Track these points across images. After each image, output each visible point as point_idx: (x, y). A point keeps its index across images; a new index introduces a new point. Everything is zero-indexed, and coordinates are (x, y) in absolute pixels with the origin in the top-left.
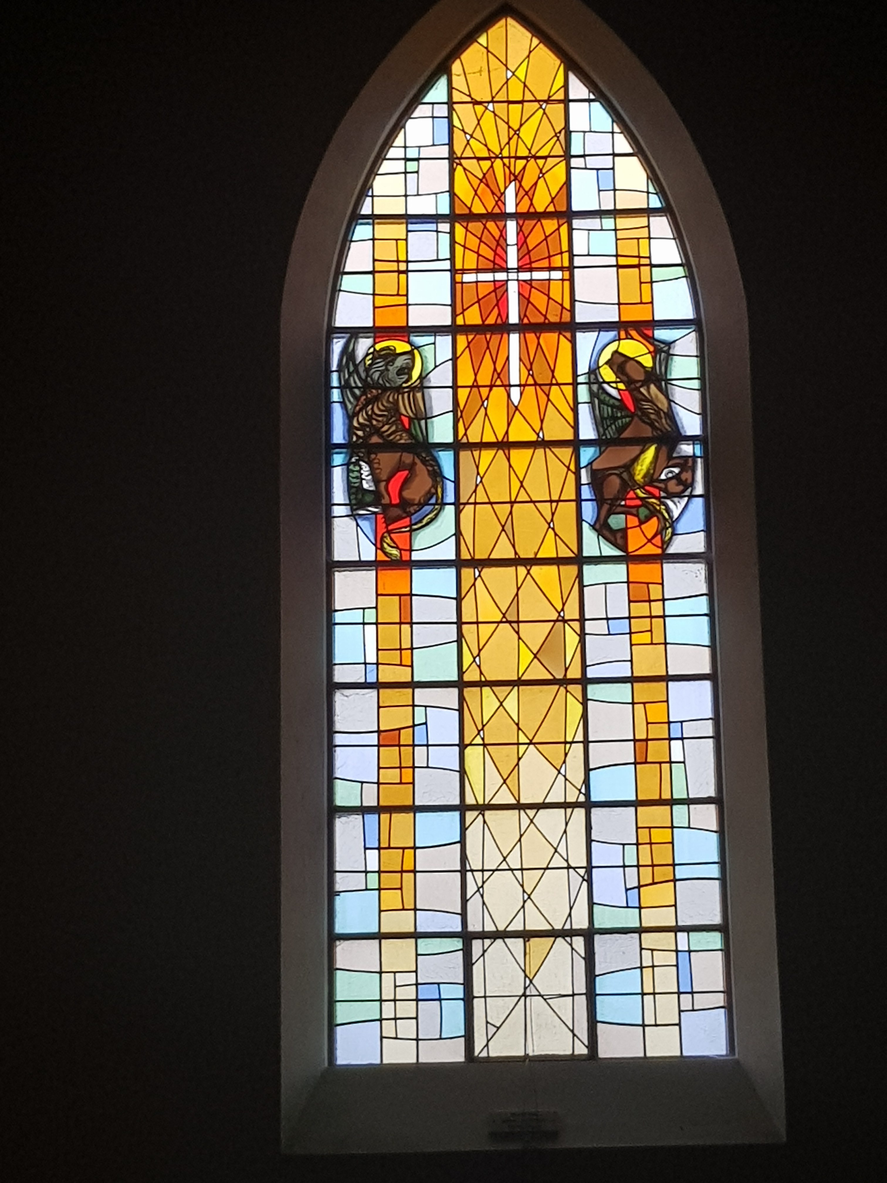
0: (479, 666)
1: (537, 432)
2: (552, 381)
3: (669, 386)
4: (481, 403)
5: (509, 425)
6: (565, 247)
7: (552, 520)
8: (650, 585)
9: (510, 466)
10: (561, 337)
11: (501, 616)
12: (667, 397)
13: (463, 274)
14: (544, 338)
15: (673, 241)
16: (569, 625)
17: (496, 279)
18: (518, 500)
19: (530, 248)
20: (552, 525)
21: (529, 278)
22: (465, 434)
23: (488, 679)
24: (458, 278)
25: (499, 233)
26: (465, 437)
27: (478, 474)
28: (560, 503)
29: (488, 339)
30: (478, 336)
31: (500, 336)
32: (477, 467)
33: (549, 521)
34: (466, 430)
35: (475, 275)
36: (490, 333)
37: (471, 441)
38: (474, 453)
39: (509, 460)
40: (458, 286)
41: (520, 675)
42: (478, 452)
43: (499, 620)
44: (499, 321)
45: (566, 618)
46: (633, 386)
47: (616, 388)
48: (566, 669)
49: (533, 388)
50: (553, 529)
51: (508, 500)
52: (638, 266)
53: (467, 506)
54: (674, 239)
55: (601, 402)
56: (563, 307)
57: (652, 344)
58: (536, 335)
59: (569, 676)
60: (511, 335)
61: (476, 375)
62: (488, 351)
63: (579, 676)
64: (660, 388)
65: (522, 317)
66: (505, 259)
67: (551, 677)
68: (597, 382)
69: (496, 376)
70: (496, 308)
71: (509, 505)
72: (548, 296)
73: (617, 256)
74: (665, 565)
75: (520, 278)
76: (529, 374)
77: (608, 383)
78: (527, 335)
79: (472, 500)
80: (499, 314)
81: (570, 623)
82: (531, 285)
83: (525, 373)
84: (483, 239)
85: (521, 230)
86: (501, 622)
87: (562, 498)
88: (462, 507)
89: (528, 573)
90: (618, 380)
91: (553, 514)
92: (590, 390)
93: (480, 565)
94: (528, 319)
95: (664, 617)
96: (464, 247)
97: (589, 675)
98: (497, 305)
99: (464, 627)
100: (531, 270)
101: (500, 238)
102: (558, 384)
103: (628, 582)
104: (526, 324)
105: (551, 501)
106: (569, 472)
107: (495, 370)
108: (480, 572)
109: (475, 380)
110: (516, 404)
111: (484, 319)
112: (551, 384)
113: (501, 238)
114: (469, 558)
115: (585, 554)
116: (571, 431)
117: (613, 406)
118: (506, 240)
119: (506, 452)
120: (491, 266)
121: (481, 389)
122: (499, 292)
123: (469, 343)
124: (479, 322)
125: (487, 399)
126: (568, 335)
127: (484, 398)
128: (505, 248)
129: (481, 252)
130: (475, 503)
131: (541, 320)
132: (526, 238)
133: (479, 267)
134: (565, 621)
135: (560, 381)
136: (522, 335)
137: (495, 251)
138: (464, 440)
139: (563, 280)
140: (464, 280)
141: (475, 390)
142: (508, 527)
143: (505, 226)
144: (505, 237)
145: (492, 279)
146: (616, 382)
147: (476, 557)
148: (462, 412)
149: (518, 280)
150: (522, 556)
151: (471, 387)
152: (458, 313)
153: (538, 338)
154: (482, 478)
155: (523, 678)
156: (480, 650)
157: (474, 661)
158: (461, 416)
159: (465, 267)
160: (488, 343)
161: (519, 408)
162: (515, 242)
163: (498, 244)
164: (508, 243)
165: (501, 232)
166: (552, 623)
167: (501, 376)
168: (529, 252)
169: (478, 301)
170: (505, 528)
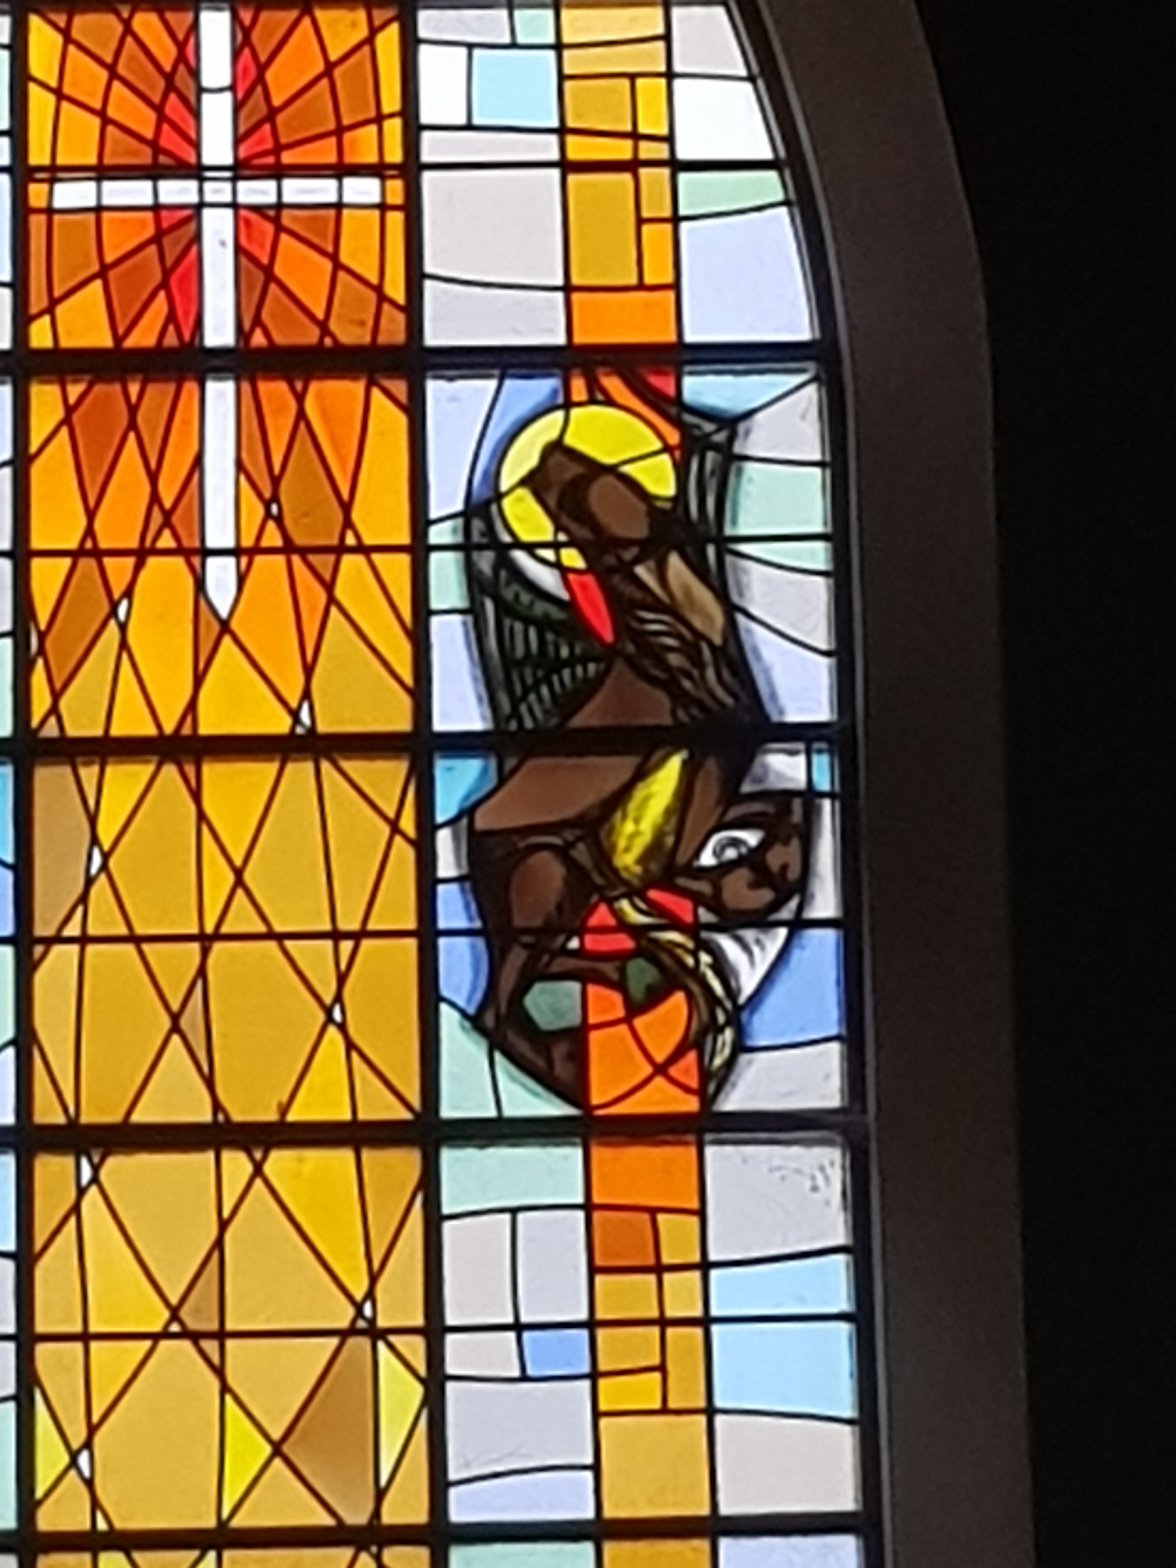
0: (89, 1483)
1: (294, 704)
2: (342, 537)
3: (729, 559)
4: (106, 608)
5: (198, 680)
6: (391, 101)
7: (338, 998)
8: (661, 1218)
9: (202, 817)
10: (376, 393)
11: (166, 1314)
12: (721, 593)
13: (52, 181)
14: (319, 395)
15: (748, 87)
16: (391, 1347)
17: (164, 199)
18: (225, 929)
19: (277, 101)
20: (337, 1015)
21: (272, 199)
22: (54, 710)
23: (119, 1525)
24: (37, 193)
25: (173, 51)
26: (53, 720)
27: (95, 840)
28: (366, 943)
29: (134, 398)
30: (98, 388)
31: (171, 388)
32: (93, 820)
33: (328, 999)
34: (56, 696)
35: (92, 185)
36: (140, 377)
37: (72, 731)
38: (83, 772)
39: (196, 796)
40: (37, 223)
41: (226, 1513)
42: (95, 769)
43: (156, 1327)
44: (171, 340)
45: (382, 1322)
46: (610, 560)
47: (557, 565)
48: (380, 1494)
49: (281, 559)
50: (342, 1027)
51: (194, 930)
52: (632, 166)
53: (57, 949)
54: (751, 79)
55: (504, 609)
56: (382, 298)
57: (676, 423)
58: (292, 388)
59: (388, 1517)
60: (212, 387)
61: (91, 515)
62: (132, 437)
63: (419, 1515)
64: (699, 569)
65: (247, 325)
66: (193, 135)
67: (329, 1521)
68: (493, 543)
69: (157, 518)
70: (162, 295)
71: (195, 947)
72: (334, 257)
73: (562, 131)
74: (710, 1151)
75: (242, 199)
76: (268, 515)
77: (530, 548)
78: (263, 387)
79: (73, 930)
80: (171, 317)
81: (393, 1339)
82: (276, 221)
83: (254, 509)
84: (121, 70)
85: (247, 41)
86: (166, 1335)
87: (372, 926)
88: (38, 950)
89: (258, 1170)
90: (562, 537)
91: (342, 979)
92: (470, 569)
93: (96, 1145)
94: (267, 334)
95: (706, 1322)
96: (59, 94)
97: (457, 1514)
98: (164, 285)
99: (42, 1350)
100: (278, 173)
101: (175, 68)
102: (362, 549)
103: (588, 1207)
104: (259, 350)
105: (336, 936)
106: (398, 839)
107: (155, 498)
108: (96, 1169)
109: (90, 532)
110: (224, 613)
111: (121, 330)
112: (341, 549)
113: (182, 68)
114: (61, 1119)
115: (447, 1112)
116: (406, 702)
117: (543, 625)
118: (195, 73)
119: (190, 770)
120: (145, 156)
121: (107, 561)
122: (172, 247)
123: (69, 410)
124: (106, 341)
125: (128, 593)
126: (400, 388)
127: (117, 591)
128: (192, 99)
129: (112, 112)
130: (84, 940)
131: (311, 336)
132: (262, 69)
133: (108, 161)
134: (376, 1334)
135: (368, 541)
136: (246, 387)
137: (159, 109)
138: (51, 730)
139: (383, 207)
140: (58, 204)
141: (87, 564)
142: (192, 1020)
143: (195, 27)
144: (192, 62)
145: (148, 201)
146: (556, 546)
147: (84, 1119)
148: (42, 636)
149: (234, 205)
150: (237, 1117)
151: (75, 555)
152: (34, 310)
153: (300, 398)
154: (106, 856)
155: (236, 1523)
156: (92, 1429)
157: (74, 1462)
158: (42, 651)
159: (61, 161)
160: (133, 410)
161: (234, 625)
162: (226, 81)
163: (170, 86)
164: (206, 82)
165: (181, 46)
166: (334, 1341)
167: (175, 519)
168: (273, 113)
169: (103, 272)
170: (184, 1023)
